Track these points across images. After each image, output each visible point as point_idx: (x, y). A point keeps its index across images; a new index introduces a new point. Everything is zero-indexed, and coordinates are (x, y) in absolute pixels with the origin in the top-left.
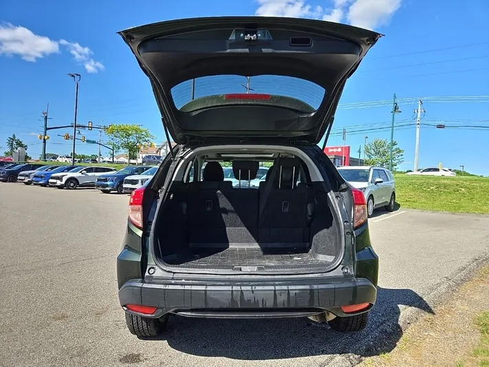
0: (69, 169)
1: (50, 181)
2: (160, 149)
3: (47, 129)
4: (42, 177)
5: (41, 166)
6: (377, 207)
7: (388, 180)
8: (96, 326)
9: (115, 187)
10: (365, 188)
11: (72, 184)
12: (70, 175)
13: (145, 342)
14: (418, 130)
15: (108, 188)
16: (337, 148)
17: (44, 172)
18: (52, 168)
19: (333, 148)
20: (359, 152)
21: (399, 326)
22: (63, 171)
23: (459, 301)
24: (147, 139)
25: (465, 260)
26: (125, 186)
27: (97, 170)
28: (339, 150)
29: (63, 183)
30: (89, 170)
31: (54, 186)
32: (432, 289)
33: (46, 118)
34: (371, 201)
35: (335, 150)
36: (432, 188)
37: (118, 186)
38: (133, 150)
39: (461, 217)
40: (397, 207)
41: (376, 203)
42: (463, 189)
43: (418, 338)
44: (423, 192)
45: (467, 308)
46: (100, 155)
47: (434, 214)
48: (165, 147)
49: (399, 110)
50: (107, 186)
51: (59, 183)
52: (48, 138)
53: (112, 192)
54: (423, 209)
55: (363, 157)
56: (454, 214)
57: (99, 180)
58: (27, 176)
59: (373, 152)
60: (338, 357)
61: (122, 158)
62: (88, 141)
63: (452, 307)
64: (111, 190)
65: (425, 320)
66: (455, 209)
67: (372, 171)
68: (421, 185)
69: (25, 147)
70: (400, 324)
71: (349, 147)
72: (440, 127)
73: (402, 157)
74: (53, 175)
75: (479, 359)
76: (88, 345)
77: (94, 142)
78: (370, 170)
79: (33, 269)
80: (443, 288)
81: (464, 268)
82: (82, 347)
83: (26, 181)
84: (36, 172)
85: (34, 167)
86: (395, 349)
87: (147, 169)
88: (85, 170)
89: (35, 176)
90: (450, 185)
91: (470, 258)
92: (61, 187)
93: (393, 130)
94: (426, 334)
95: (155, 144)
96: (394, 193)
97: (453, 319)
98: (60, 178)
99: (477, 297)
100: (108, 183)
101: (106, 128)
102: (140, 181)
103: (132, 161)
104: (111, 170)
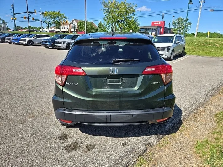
0: (28, 36)
1: (20, 42)
2: (71, 24)
3: (14, 14)
4: (16, 40)
5: (15, 34)
6: (176, 55)
7: (182, 41)
8: (48, 121)
9: (51, 45)
10: (171, 46)
11: (31, 44)
12: (29, 39)
13: (69, 129)
14: (200, 12)
15: (48, 46)
16: (159, 22)
17: (16, 37)
18: (20, 35)
19: (156, 22)
20: (170, 24)
21: (181, 120)
22: (25, 37)
23: (209, 106)
24: (64, 19)
25: (214, 85)
26: (55, 45)
27: (42, 36)
28: (160, 23)
29: (26, 43)
30: (38, 36)
31: (22, 44)
32: (197, 101)
33: (13, 8)
34: (173, 52)
35: (157, 23)
36: (203, 44)
37: (52, 45)
38: (58, 25)
39: (215, 59)
40: (185, 54)
41: (175, 53)
42: (218, 45)
43: (189, 125)
44: (199, 46)
45: (212, 109)
46: (43, 27)
47: (202, 58)
48: (73, 23)
49: (192, 2)
50: (47, 45)
51: (24, 43)
52: (16, 19)
53: (50, 47)
54: (198, 55)
55: (172, 27)
56: (211, 57)
57: (43, 42)
58: (9, 39)
59: (176, 24)
60: (153, 137)
61: (53, 28)
62: (35, 20)
63: (206, 109)
64: (49, 47)
65: (193, 116)
66: (212, 55)
67: (175, 37)
68: (198, 43)
69: (6, 24)
70: (182, 119)
71: (165, 22)
72: (211, 11)
73: (190, 27)
74: (21, 39)
75: (215, 136)
76: (44, 130)
77: (38, 20)
78: (174, 37)
79: (17, 91)
80: (202, 100)
81: (213, 89)
82: (42, 132)
83: (9, 42)
84: (13, 37)
85: (12, 35)
86: (179, 131)
87: (65, 36)
88: (36, 36)
89: (13, 40)
90: (212, 43)
91: (216, 83)
92: (25, 45)
93: (188, 12)
94: (193, 123)
95: (68, 21)
96: (184, 48)
97: (205, 115)
98: (24, 41)
99: (217, 104)
100: (48, 43)
101: (43, 13)
102: (62, 43)
103: (58, 30)
104: (48, 36)
